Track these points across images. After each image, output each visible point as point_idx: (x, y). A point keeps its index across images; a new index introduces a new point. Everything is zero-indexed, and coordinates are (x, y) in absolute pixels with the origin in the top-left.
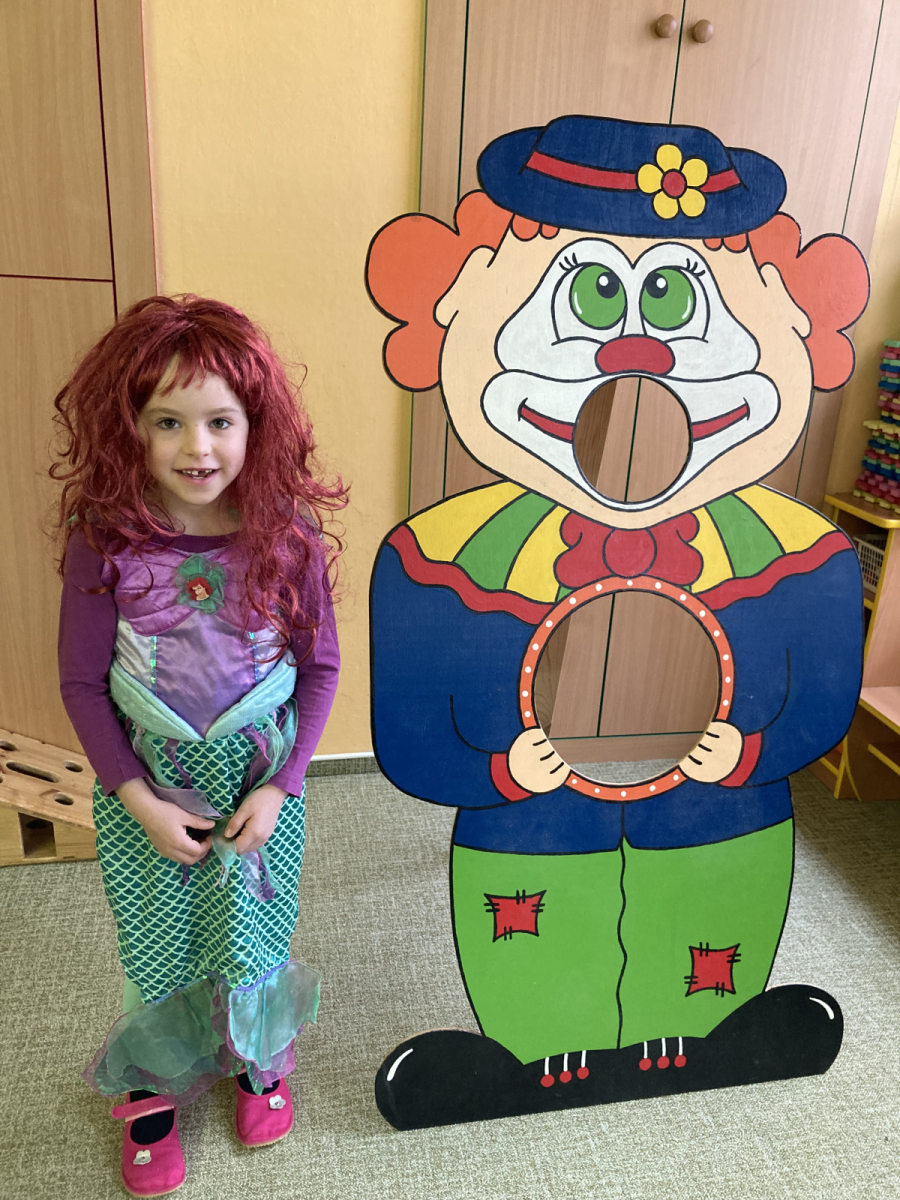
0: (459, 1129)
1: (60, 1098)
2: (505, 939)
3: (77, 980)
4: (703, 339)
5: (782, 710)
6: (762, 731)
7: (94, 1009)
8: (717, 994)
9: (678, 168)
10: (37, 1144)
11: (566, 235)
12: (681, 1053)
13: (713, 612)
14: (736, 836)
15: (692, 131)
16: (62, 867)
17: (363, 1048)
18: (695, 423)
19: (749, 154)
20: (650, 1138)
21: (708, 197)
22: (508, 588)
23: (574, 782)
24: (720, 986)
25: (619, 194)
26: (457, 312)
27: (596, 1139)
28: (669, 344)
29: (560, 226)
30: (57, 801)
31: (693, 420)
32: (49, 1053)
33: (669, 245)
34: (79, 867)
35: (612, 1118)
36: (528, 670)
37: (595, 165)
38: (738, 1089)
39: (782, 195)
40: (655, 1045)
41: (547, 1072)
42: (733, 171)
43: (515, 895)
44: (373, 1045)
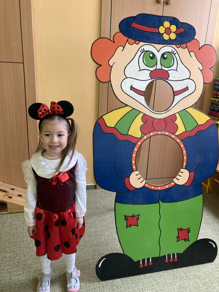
0: (118, 280)
1: (10, 275)
2: (130, 227)
3: (14, 244)
4: (176, 70)
5: (199, 165)
6: (194, 171)
7: (18, 251)
8: (185, 241)
9: (169, 27)
10: (4, 288)
11: (141, 43)
12: (176, 257)
13: (181, 140)
14: (188, 199)
15: (172, 18)
16: (9, 215)
17: (91, 259)
18: (175, 92)
19: (186, 24)
20: (169, 281)
21: (177, 34)
22: (128, 134)
23: (147, 185)
24: (185, 239)
25: (155, 34)
26: (114, 62)
27: (155, 282)
28: (168, 71)
29: (140, 41)
30: (8, 197)
31: (174, 91)
32: (6, 263)
33: (167, 46)
34: (14, 214)
35: (158, 276)
36: (134, 155)
37: (148, 26)
38: (191, 267)
39: (195, 34)
40: (169, 255)
41: (141, 264)
42: (182, 28)
43: (132, 215)
44: (94, 258)
